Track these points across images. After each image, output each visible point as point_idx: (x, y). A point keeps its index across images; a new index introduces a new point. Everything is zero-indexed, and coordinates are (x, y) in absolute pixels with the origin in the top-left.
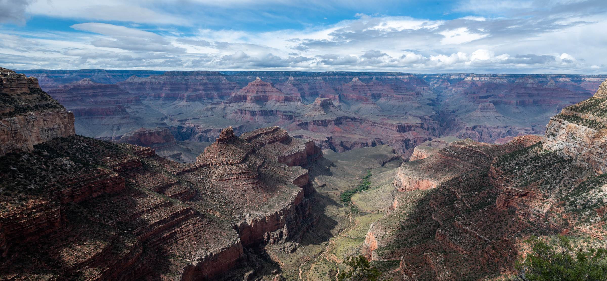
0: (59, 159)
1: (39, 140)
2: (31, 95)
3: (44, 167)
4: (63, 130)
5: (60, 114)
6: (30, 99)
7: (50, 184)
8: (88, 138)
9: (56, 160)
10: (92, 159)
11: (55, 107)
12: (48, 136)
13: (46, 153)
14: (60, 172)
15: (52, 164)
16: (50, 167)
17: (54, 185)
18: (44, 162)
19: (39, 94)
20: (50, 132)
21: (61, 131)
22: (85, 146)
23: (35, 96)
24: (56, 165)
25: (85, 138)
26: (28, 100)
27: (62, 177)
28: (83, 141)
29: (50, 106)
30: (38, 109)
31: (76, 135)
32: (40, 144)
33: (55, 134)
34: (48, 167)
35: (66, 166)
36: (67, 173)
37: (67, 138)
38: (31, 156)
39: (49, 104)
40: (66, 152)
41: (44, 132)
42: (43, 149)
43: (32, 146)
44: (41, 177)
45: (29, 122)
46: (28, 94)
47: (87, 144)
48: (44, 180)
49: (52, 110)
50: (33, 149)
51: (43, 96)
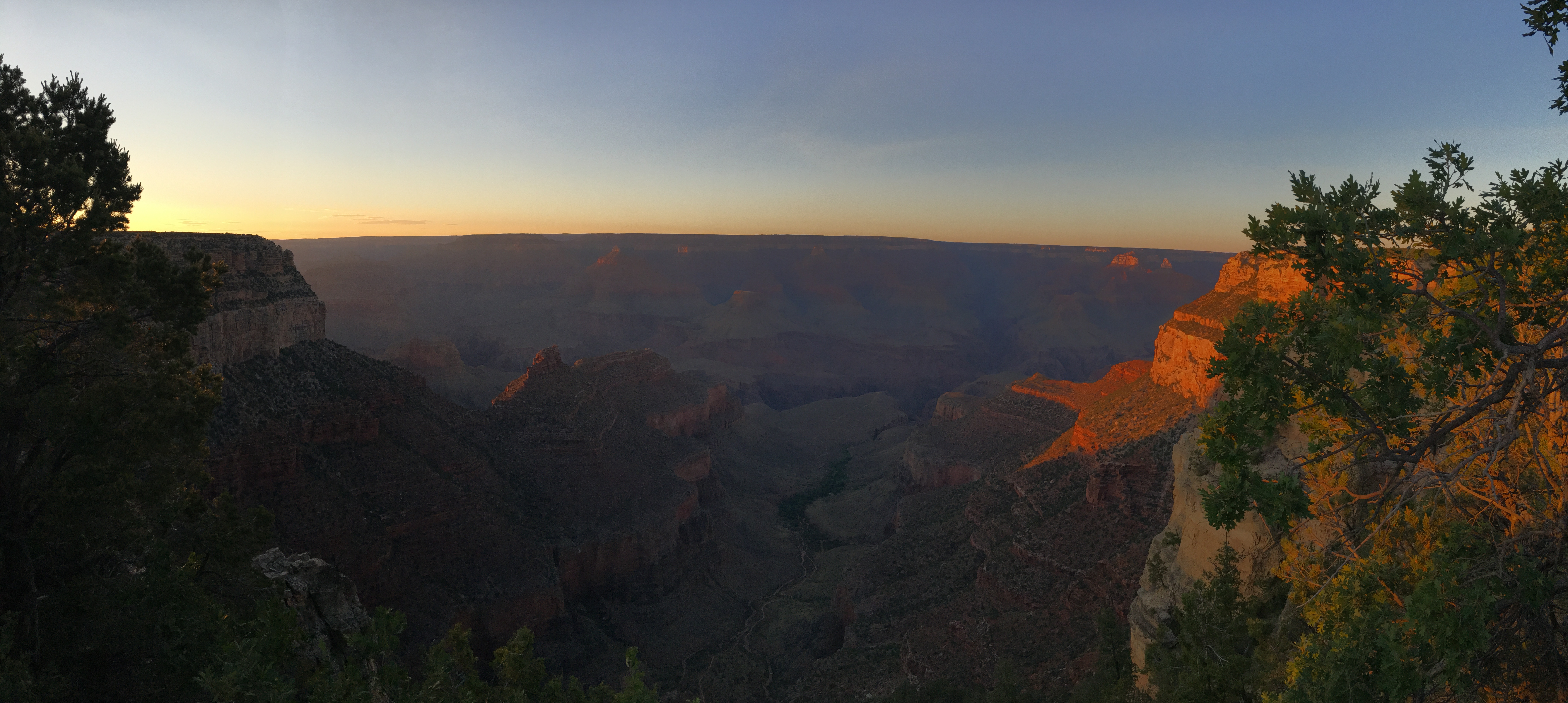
0: (303, 373)
1: (286, 342)
2: (285, 275)
3: (286, 381)
4: (313, 330)
6: (283, 282)
7: (291, 408)
8: (340, 345)
9: (300, 375)
10: (341, 381)
11: (307, 295)
12: (296, 338)
13: (290, 362)
14: (302, 393)
15: (296, 379)
16: (293, 384)
17: (294, 411)
18: (288, 374)
19: (292, 275)
20: (298, 332)
21: (310, 332)
22: (334, 359)
23: (289, 277)
24: (299, 381)
25: (337, 346)
26: (281, 283)
27: (303, 401)
28: (333, 350)
29: (302, 293)
30: (289, 297)
31: (326, 339)
32: (286, 348)
34: (291, 382)
35: (310, 386)
36: (310, 396)
37: (315, 343)
38: (276, 364)
39: (301, 291)
40: (313, 364)
41: (293, 331)
42: (289, 356)
43: (278, 350)
44: (282, 396)
45: (278, 315)
46: (281, 274)
47: (338, 356)
48: (285, 401)
49: (303, 298)
50: (278, 354)
51: (297, 278)
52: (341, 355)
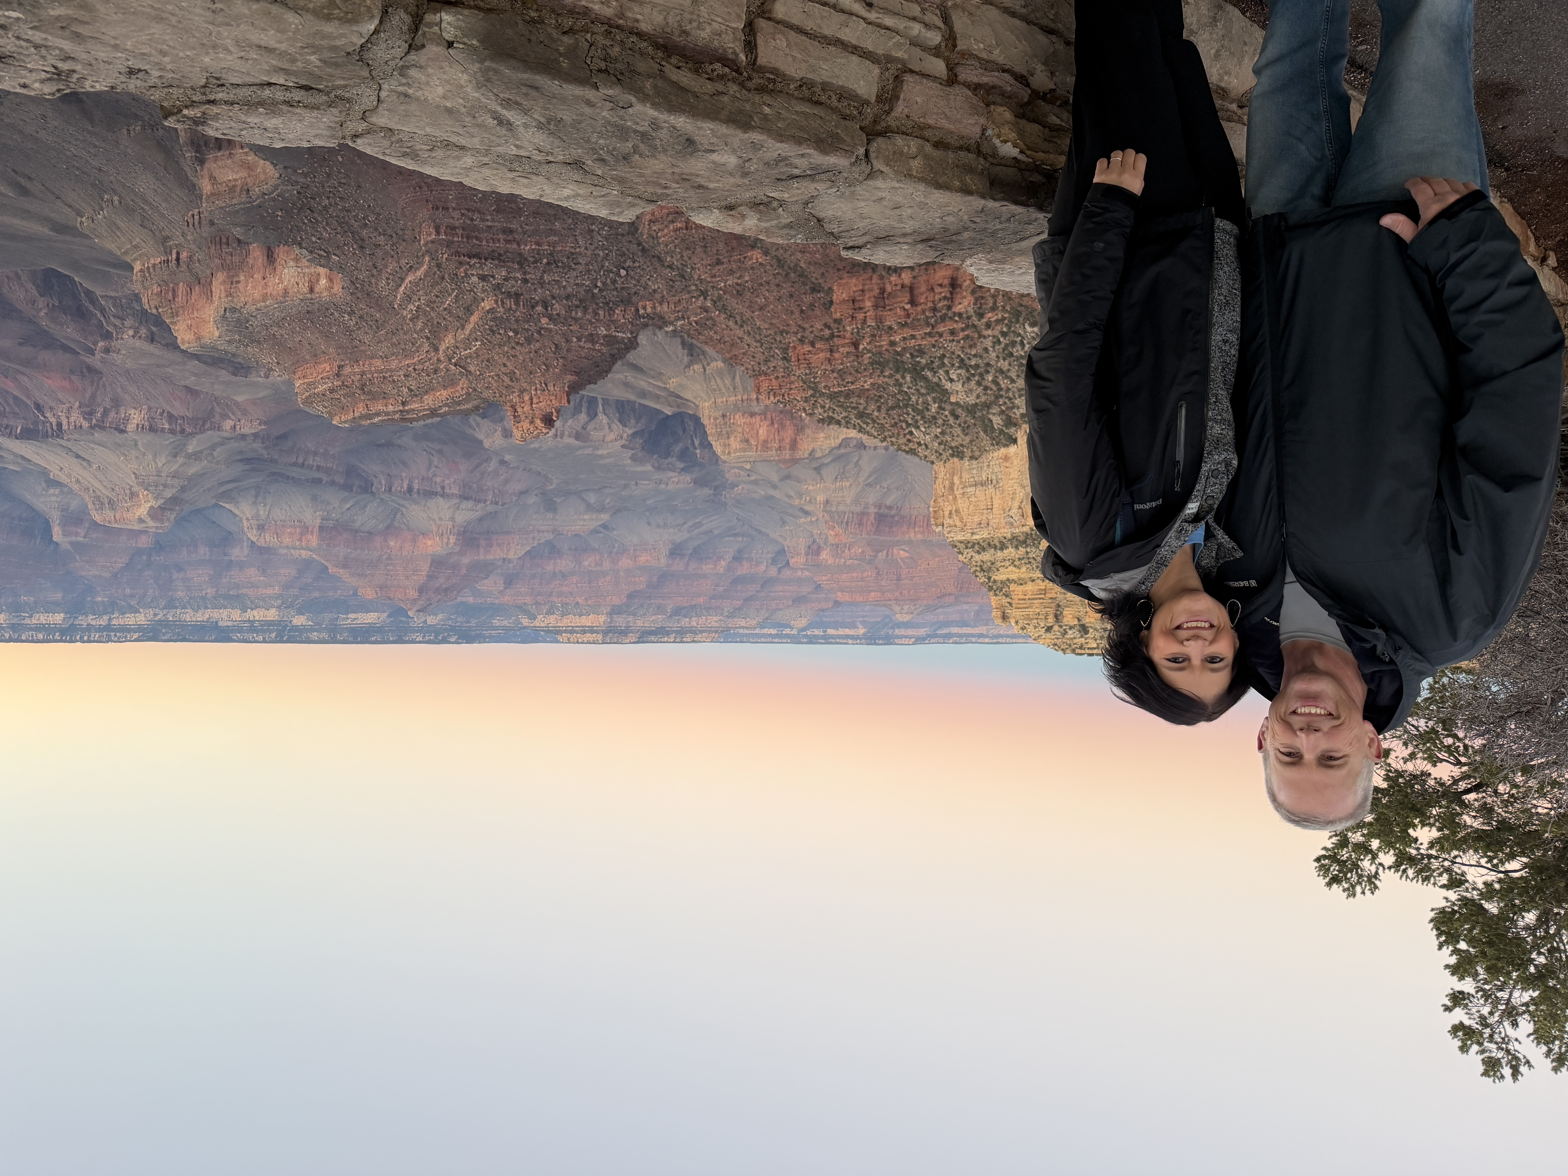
0: (971, 400)
1: (1006, 458)
2: (1008, 580)
3: (1004, 383)
4: (956, 480)
5: (958, 524)
6: (1011, 568)
7: (995, 332)
8: (907, 452)
9: (978, 397)
10: (905, 387)
11: (966, 544)
12: (989, 466)
13: (996, 420)
14: (973, 362)
15: (986, 388)
16: (990, 379)
17: (988, 326)
18: (1001, 396)
19: (995, 581)
20: (984, 477)
21: (961, 477)
22: (918, 427)
24: (979, 383)
25: (913, 452)
26: (1015, 566)
27: (971, 347)
28: (919, 444)
29: (977, 547)
30: (1001, 542)
31: (932, 463)
32: (1005, 445)
33: (975, 472)
34: (995, 382)
35: (959, 375)
36: (960, 356)
37: (952, 455)
39: (979, 553)
40: (957, 417)
41: (994, 477)
42: (1001, 432)
44: (1011, 355)
45: (1020, 508)
46: (1015, 582)
47: (911, 433)
48: (1007, 345)
49: (975, 537)
52: (905, 435)
